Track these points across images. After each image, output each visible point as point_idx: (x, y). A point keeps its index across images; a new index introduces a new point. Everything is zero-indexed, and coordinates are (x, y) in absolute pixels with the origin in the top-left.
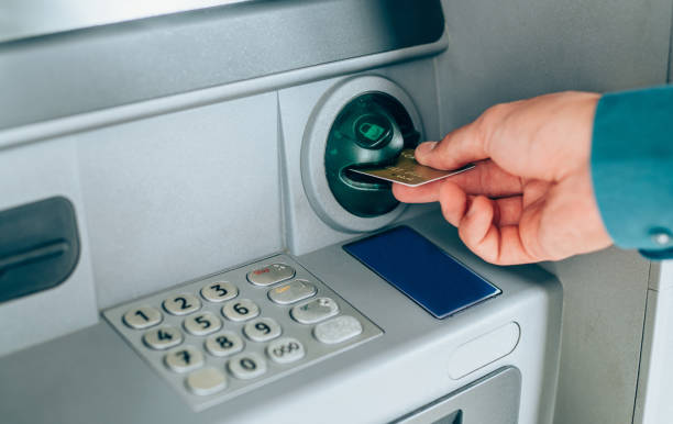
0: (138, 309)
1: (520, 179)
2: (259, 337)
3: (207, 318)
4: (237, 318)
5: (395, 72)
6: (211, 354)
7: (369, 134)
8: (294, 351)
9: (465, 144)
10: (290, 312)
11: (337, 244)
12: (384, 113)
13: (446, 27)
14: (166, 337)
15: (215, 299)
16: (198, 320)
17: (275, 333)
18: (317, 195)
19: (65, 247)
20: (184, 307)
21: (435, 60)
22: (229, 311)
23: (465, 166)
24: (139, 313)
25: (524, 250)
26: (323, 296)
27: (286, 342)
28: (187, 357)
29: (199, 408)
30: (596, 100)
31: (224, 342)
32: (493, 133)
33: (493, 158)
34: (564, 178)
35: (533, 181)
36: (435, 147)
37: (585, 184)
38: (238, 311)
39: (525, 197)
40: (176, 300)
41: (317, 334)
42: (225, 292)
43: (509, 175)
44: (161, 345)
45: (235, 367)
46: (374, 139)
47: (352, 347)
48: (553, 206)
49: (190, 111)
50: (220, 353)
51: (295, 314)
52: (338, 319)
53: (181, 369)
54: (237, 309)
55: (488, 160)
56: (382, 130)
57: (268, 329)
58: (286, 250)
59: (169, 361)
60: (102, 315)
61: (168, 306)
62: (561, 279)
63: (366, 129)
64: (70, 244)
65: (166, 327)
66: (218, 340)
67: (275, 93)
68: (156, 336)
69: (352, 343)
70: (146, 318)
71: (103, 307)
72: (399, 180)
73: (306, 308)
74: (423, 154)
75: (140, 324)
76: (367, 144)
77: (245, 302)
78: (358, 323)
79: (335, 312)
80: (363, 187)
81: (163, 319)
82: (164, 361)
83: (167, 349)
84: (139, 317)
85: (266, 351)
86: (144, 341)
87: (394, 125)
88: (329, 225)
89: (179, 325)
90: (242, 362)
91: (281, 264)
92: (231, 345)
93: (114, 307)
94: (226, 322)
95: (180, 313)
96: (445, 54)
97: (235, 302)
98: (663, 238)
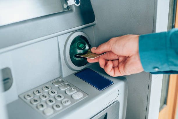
0: (28, 94)
1: (117, 55)
2: (59, 99)
3: (45, 95)
4: (53, 95)
5: (85, 30)
6: (48, 104)
8: (68, 102)
10: (65, 92)
11: (73, 74)
12: (83, 41)
14: (35, 101)
15: (46, 90)
16: (43, 96)
17: (63, 98)
20: (39, 93)
21: (93, 27)
22: (50, 93)
25: (120, 73)
26: (72, 87)
27: (66, 100)
28: (42, 106)
30: (139, 37)
31: (51, 101)
32: (113, 45)
34: (131, 56)
35: (121, 56)
36: (96, 48)
39: (119, 60)
40: (37, 91)
41: (73, 97)
42: (48, 88)
44: (35, 103)
45: (55, 107)
46: (82, 47)
50: (51, 104)
52: (77, 93)
53: (41, 109)
54: (52, 92)
56: (83, 45)
57: (60, 97)
58: (61, 76)
60: (19, 96)
61: (35, 93)
63: (79, 45)
65: (36, 98)
66: (49, 100)
67: (57, 37)
68: (33, 101)
69: (82, 99)
70: (30, 96)
71: (19, 94)
72: (88, 57)
74: (93, 50)
75: (29, 98)
76: (80, 49)
77: (54, 90)
78: (82, 94)
79: (76, 91)
80: (80, 59)
81: (34, 97)
82: (37, 107)
83: (37, 104)
84: (28, 96)
85: (61, 103)
86: (31, 103)
87: (86, 44)
88: (71, 69)
89: (39, 98)
90: (56, 106)
91: (60, 80)
92: (53, 102)
93: (21, 94)
94: (50, 96)
95: (38, 94)
96: (95, 25)
97: (51, 90)
98: (157, 69)
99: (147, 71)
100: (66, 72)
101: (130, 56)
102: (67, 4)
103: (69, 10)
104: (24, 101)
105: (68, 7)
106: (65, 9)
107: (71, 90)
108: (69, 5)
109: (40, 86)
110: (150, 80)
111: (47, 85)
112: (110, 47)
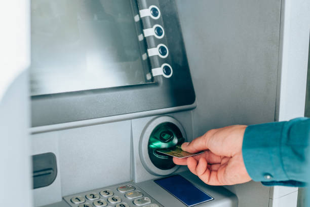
1: (220, 157)
3: (102, 201)
4: (113, 203)
5: (176, 115)
7: (165, 137)
10: (133, 202)
11: (152, 180)
12: (170, 130)
13: (196, 99)
15: (105, 196)
16: (99, 202)
18: (145, 160)
19: (51, 171)
20: (93, 197)
21: (192, 111)
22: (110, 200)
23: (199, 152)
24: (77, 198)
26: (146, 197)
32: (209, 140)
33: (210, 149)
34: (234, 156)
35: (225, 157)
37: (241, 157)
38: (113, 200)
40: (91, 195)
42: (109, 194)
46: (167, 139)
48: (230, 165)
49: (99, 125)
51: (135, 202)
52: (151, 205)
54: (113, 199)
55: (208, 150)
56: (170, 136)
57: (124, 206)
58: (132, 181)
60: (63, 198)
61: (88, 197)
62: (238, 196)
63: (164, 135)
64: (53, 171)
65: (87, 204)
67: (130, 120)
68: (83, 206)
70: (80, 200)
71: (63, 196)
72: (175, 156)
73: (139, 200)
74: (184, 147)
75: (77, 203)
77: (116, 197)
79: (150, 202)
80: (162, 157)
81: (85, 201)
84: (77, 200)
87: (174, 134)
88: (149, 172)
89: (92, 204)
91: (130, 185)
93: (68, 196)
94: (109, 204)
95: (92, 199)
96: (196, 109)
97: (112, 197)
98: (268, 177)
99: (255, 180)
100: (140, 176)
101: (232, 156)
102: (151, 74)
103: (154, 82)
105: (153, 78)
106: (149, 81)
107: (142, 201)
108: (154, 75)
109: (97, 189)
110: (271, 199)
111: (107, 190)
112: (206, 143)
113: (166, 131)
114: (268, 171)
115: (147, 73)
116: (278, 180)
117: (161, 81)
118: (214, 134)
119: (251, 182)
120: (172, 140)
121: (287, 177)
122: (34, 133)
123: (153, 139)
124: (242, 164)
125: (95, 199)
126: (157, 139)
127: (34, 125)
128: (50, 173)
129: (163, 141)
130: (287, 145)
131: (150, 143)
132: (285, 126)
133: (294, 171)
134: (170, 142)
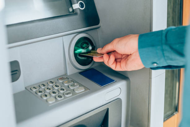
0: (34, 86)
1: (121, 54)
2: (62, 92)
4: (56, 88)
5: (89, 32)
6: (51, 95)
8: (70, 94)
9: (109, 48)
10: (68, 86)
11: (78, 72)
12: (87, 41)
13: (100, 21)
14: (40, 92)
15: (51, 84)
16: (48, 88)
17: (65, 90)
18: (73, 61)
20: (44, 86)
21: (98, 29)
22: (54, 87)
24: (34, 87)
26: (75, 83)
27: (68, 92)
28: (46, 96)
29: (50, 105)
30: (138, 36)
31: (54, 93)
33: (116, 50)
40: (42, 85)
41: (75, 90)
42: (53, 83)
43: (120, 54)
44: (40, 94)
45: (57, 97)
46: (85, 47)
47: (83, 93)
50: (54, 95)
53: (45, 98)
54: (56, 86)
55: (115, 51)
56: (87, 45)
57: (63, 90)
58: (66, 74)
59: (42, 96)
60: (26, 88)
61: (40, 86)
62: (130, 78)
63: (83, 45)
64: (18, 71)
65: (40, 90)
66: (53, 92)
67: (62, 37)
68: (39, 92)
70: (36, 88)
71: (26, 86)
73: (72, 85)
75: (34, 90)
77: (58, 84)
78: (84, 88)
79: (78, 86)
80: (83, 58)
81: (39, 89)
82: (41, 97)
83: (41, 94)
84: (34, 88)
85: (64, 94)
86: (36, 93)
87: (89, 44)
88: (75, 68)
89: (43, 90)
90: (59, 96)
91: (65, 77)
92: (56, 93)
93: (29, 86)
94: (54, 89)
95: (43, 87)
97: (55, 85)
98: (155, 65)
99: (147, 67)
100: (71, 71)
101: (131, 53)
102: (72, 8)
103: (74, 13)
104: (31, 92)
105: (73, 11)
106: (71, 12)
107: (73, 85)
108: (74, 8)
109: (46, 81)
110: (150, 78)
111: (52, 81)
112: (113, 47)
113: (84, 42)
114: (155, 61)
115: (69, 8)
116: (161, 66)
117: (78, 12)
118: (119, 41)
119: (144, 68)
120: (88, 47)
121: (167, 63)
122: (10, 48)
123: (76, 48)
124: (139, 58)
125: (45, 87)
126: (79, 47)
127: (9, 42)
128: (16, 73)
129: (83, 48)
130: (166, 44)
131: (75, 50)
132: (163, 32)
133: (171, 59)
134: (87, 49)
